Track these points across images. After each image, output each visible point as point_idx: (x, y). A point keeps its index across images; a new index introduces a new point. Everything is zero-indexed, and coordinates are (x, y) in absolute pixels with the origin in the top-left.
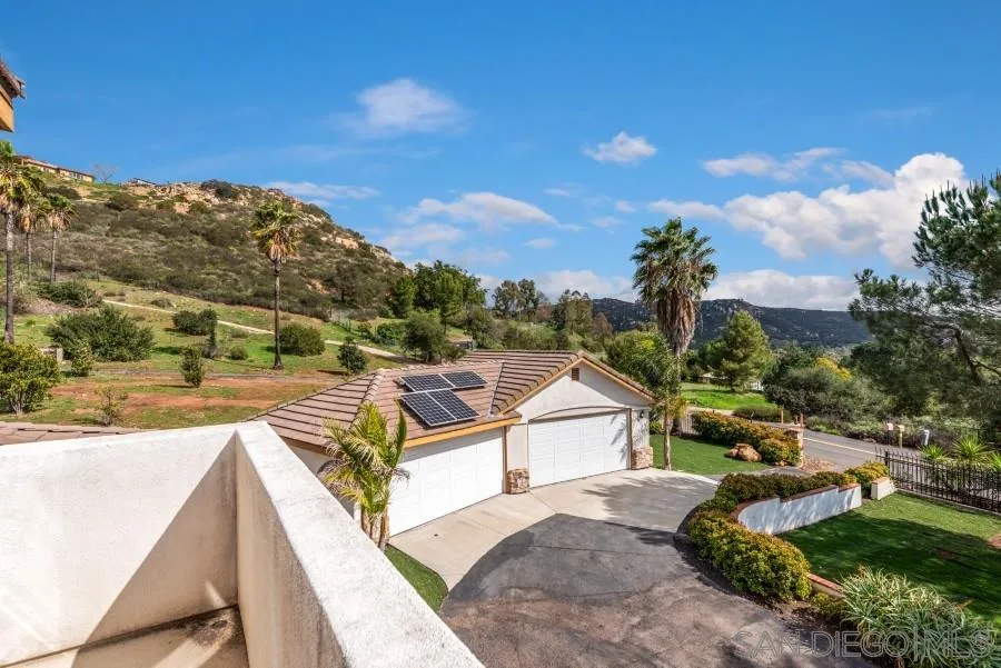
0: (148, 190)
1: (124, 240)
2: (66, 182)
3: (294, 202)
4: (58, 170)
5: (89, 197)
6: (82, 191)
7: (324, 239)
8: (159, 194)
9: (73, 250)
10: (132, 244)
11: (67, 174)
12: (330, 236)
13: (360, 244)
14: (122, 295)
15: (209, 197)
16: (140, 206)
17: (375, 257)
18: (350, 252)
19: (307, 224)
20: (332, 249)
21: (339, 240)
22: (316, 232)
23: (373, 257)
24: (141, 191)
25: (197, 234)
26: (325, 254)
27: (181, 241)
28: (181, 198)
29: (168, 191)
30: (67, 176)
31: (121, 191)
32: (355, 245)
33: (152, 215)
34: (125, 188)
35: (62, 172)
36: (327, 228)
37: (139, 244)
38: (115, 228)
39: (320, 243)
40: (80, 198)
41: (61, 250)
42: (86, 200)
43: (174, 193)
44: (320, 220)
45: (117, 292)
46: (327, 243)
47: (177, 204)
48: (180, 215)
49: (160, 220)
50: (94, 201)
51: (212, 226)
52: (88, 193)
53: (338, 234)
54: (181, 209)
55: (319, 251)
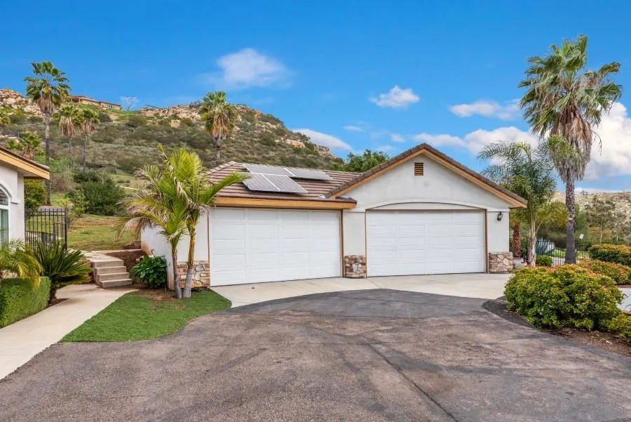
0: (154, 112)
1: (135, 147)
2: (104, 111)
3: (255, 113)
4: (100, 103)
5: (117, 120)
6: (113, 117)
7: (277, 141)
8: (161, 115)
9: (103, 154)
10: (139, 149)
11: (105, 105)
12: (282, 138)
13: (306, 144)
14: (128, 182)
15: (194, 114)
16: (148, 124)
17: (318, 155)
18: (297, 151)
19: (264, 130)
20: (284, 149)
21: (289, 141)
22: (271, 135)
23: (316, 153)
24: (150, 114)
25: (184, 142)
26: (277, 153)
27: (173, 147)
28: (175, 117)
29: (167, 112)
30: (105, 107)
31: (137, 115)
32: (302, 145)
33: (155, 129)
34: (139, 113)
35: (102, 104)
36: (281, 132)
37: (144, 149)
38: (130, 140)
39: (274, 144)
40: (112, 121)
41: (96, 155)
42: (114, 122)
43: (171, 114)
44: (274, 127)
45: (125, 180)
46: (279, 145)
47: (172, 121)
48: (173, 128)
49: (160, 133)
50: (119, 122)
51: (194, 135)
52: (117, 117)
53: (288, 137)
54: (175, 124)
55: (272, 151)
